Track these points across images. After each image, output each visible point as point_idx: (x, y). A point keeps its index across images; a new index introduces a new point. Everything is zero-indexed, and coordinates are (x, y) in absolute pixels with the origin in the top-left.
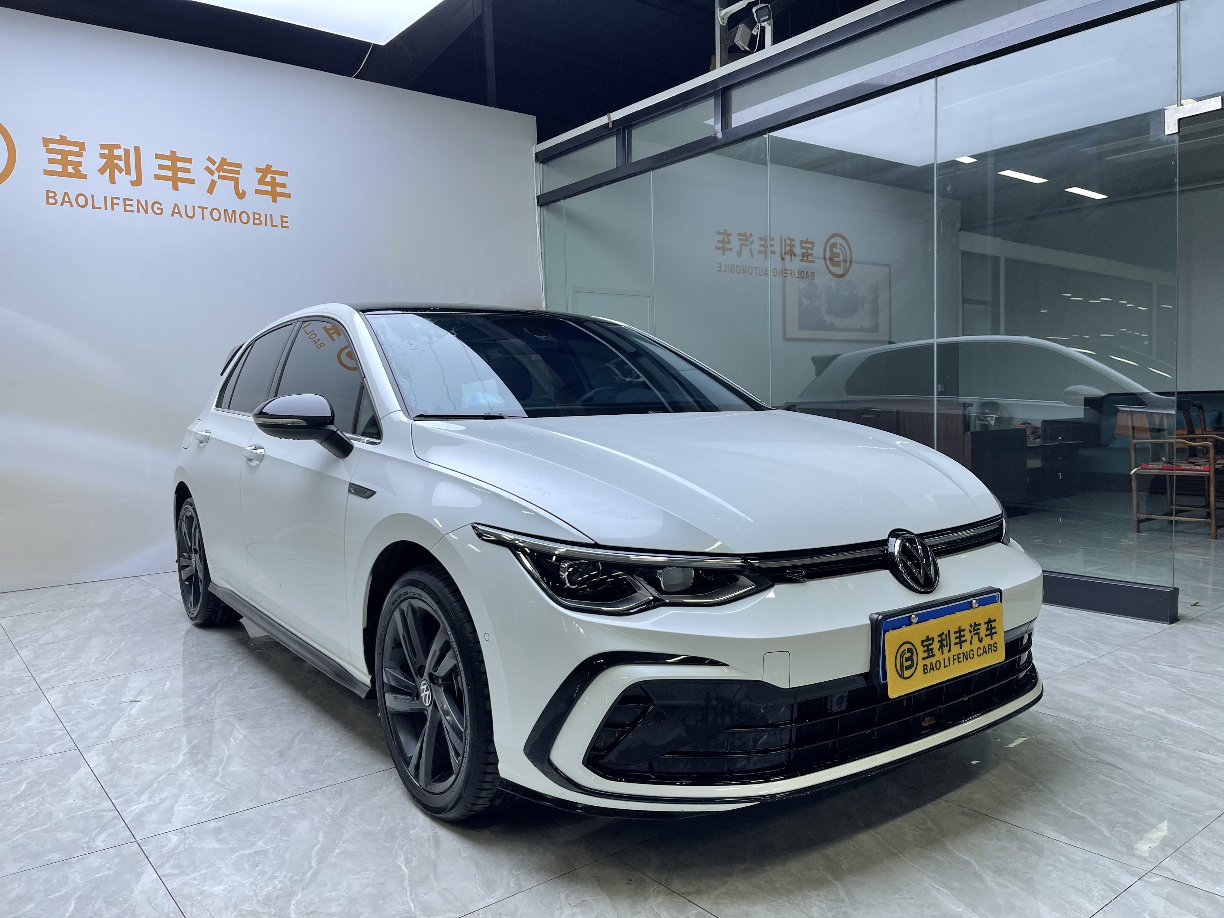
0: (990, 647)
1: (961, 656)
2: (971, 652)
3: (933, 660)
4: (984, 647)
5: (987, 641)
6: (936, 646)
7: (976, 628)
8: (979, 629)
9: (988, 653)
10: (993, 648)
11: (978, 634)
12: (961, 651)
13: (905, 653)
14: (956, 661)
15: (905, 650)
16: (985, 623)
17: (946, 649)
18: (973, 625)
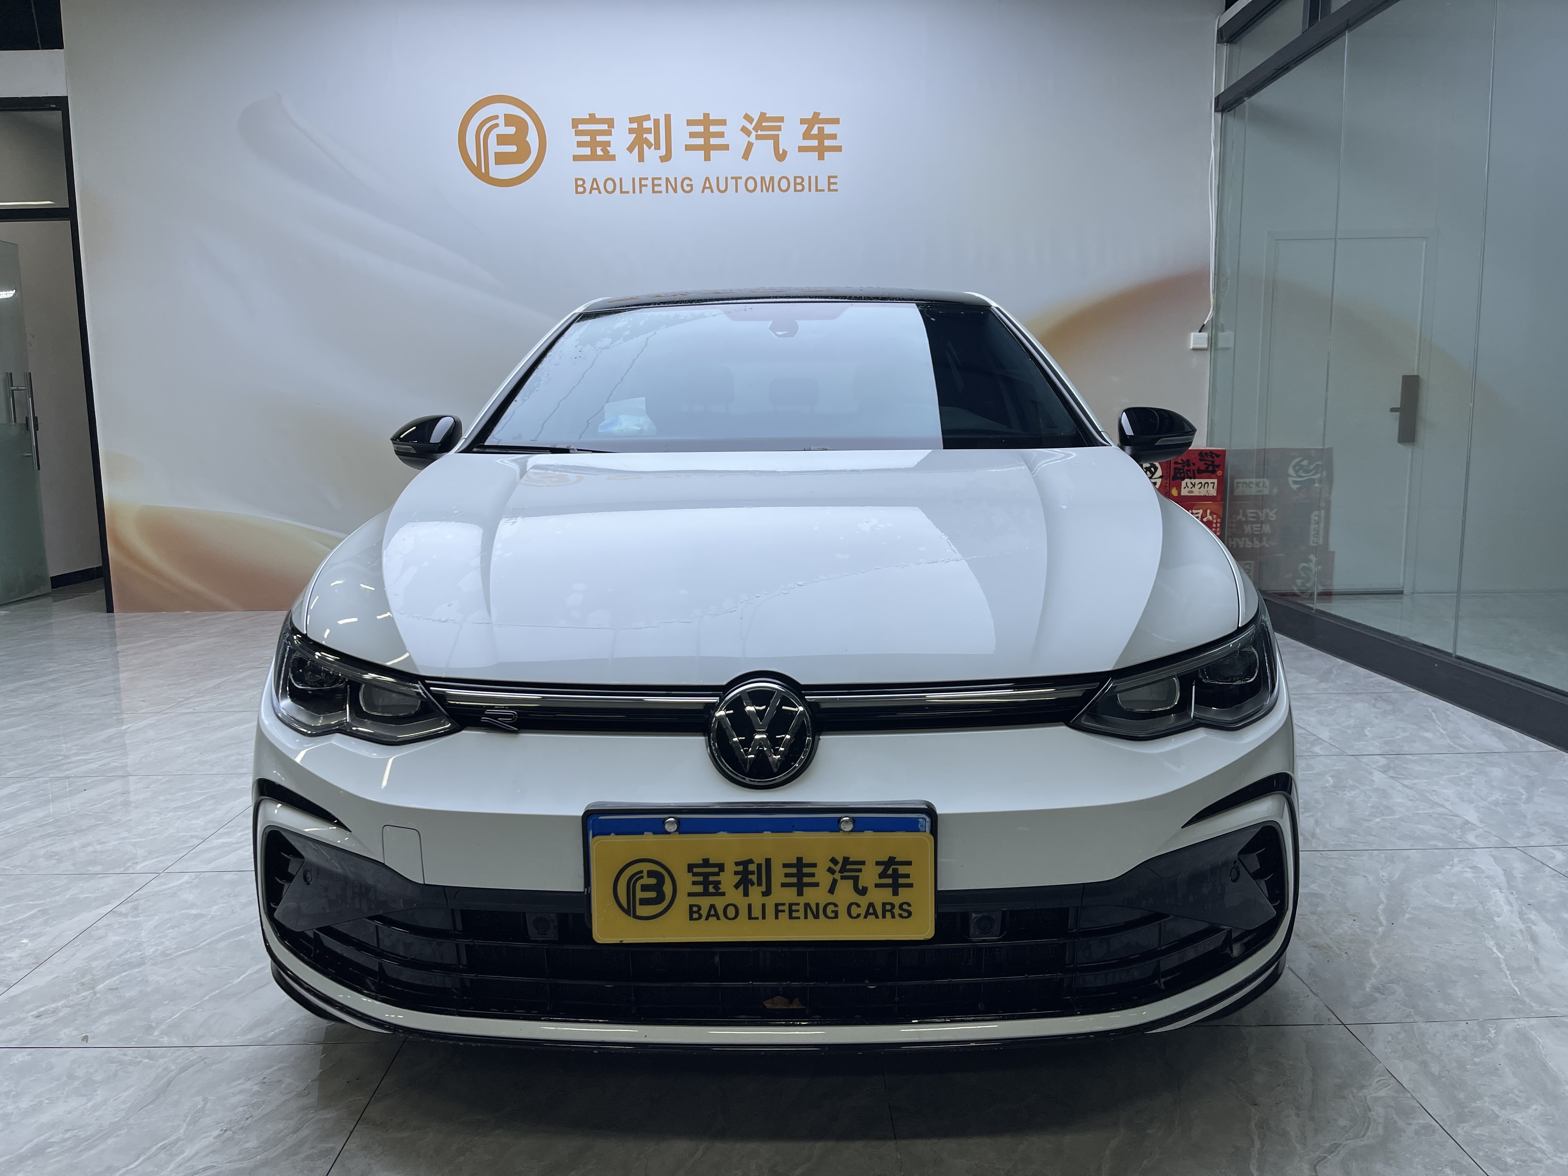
0: (888, 907)
1: (801, 908)
2: (830, 908)
3: (720, 903)
4: (871, 905)
5: (880, 896)
6: (728, 879)
7: (848, 867)
8: (860, 870)
9: (880, 915)
10: (897, 911)
11: (856, 880)
12: (802, 900)
13: (642, 877)
14: (783, 916)
15: (641, 872)
16: (878, 863)
17: (756, 892)
18: (841, 861)
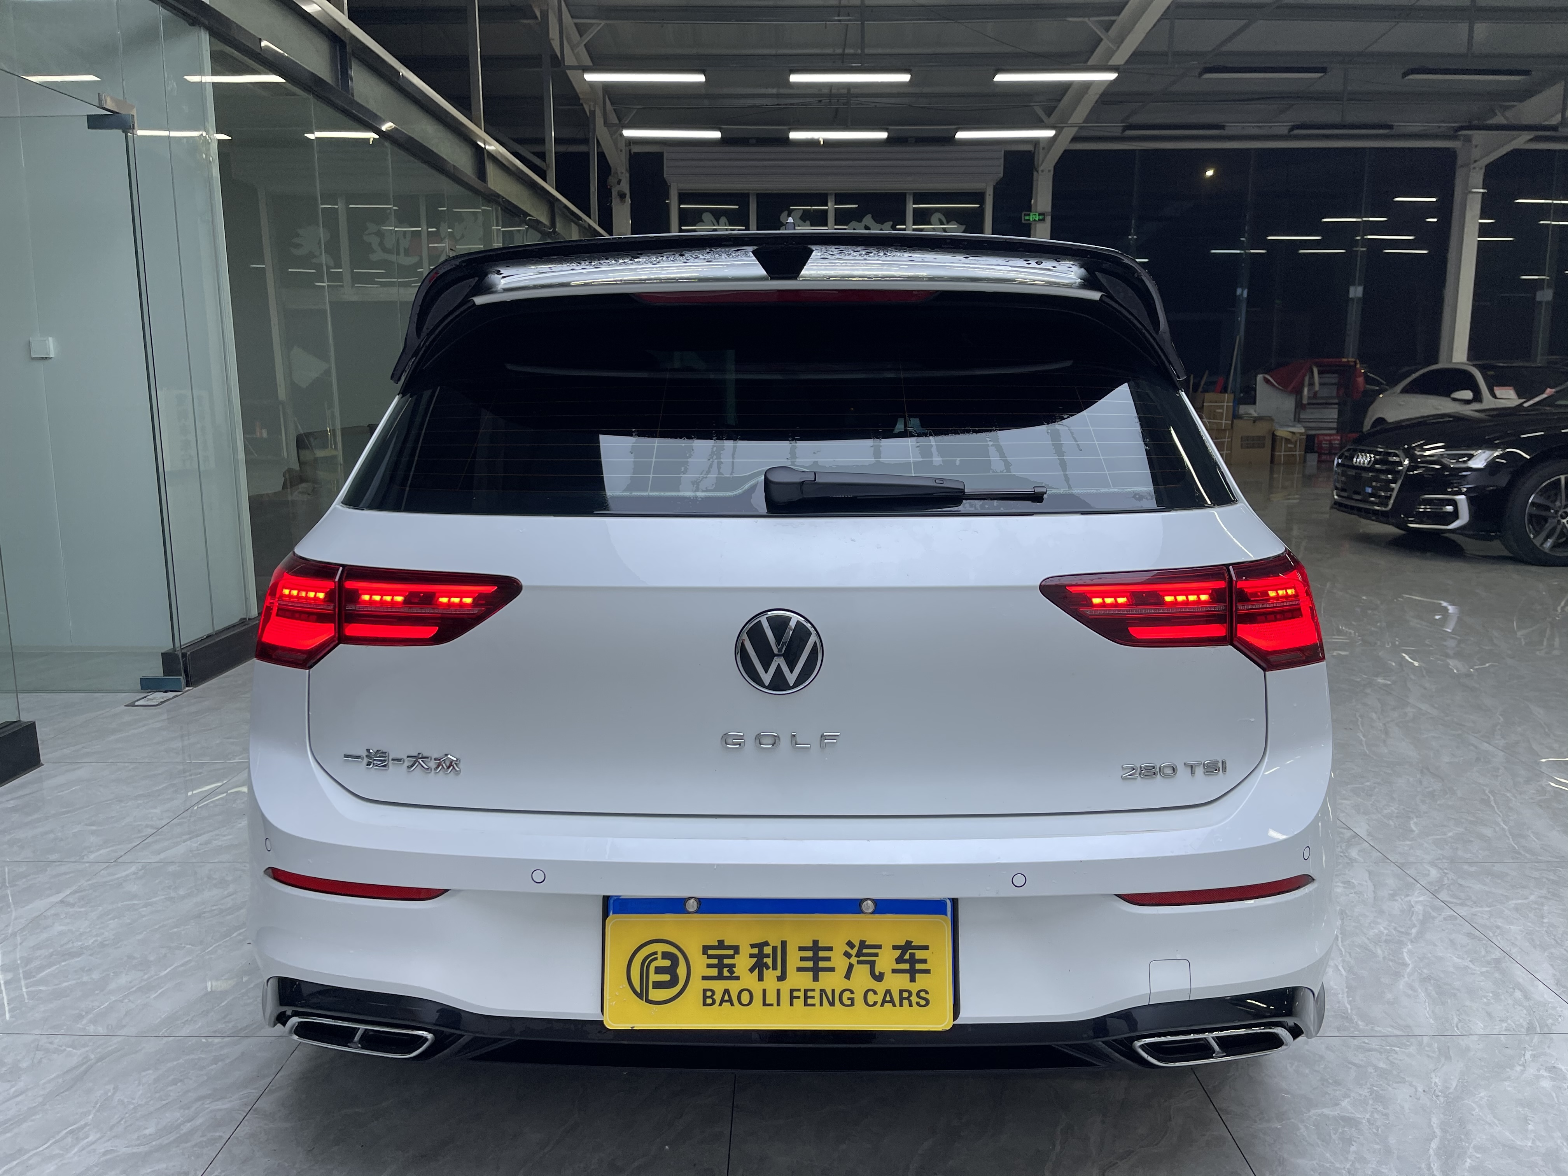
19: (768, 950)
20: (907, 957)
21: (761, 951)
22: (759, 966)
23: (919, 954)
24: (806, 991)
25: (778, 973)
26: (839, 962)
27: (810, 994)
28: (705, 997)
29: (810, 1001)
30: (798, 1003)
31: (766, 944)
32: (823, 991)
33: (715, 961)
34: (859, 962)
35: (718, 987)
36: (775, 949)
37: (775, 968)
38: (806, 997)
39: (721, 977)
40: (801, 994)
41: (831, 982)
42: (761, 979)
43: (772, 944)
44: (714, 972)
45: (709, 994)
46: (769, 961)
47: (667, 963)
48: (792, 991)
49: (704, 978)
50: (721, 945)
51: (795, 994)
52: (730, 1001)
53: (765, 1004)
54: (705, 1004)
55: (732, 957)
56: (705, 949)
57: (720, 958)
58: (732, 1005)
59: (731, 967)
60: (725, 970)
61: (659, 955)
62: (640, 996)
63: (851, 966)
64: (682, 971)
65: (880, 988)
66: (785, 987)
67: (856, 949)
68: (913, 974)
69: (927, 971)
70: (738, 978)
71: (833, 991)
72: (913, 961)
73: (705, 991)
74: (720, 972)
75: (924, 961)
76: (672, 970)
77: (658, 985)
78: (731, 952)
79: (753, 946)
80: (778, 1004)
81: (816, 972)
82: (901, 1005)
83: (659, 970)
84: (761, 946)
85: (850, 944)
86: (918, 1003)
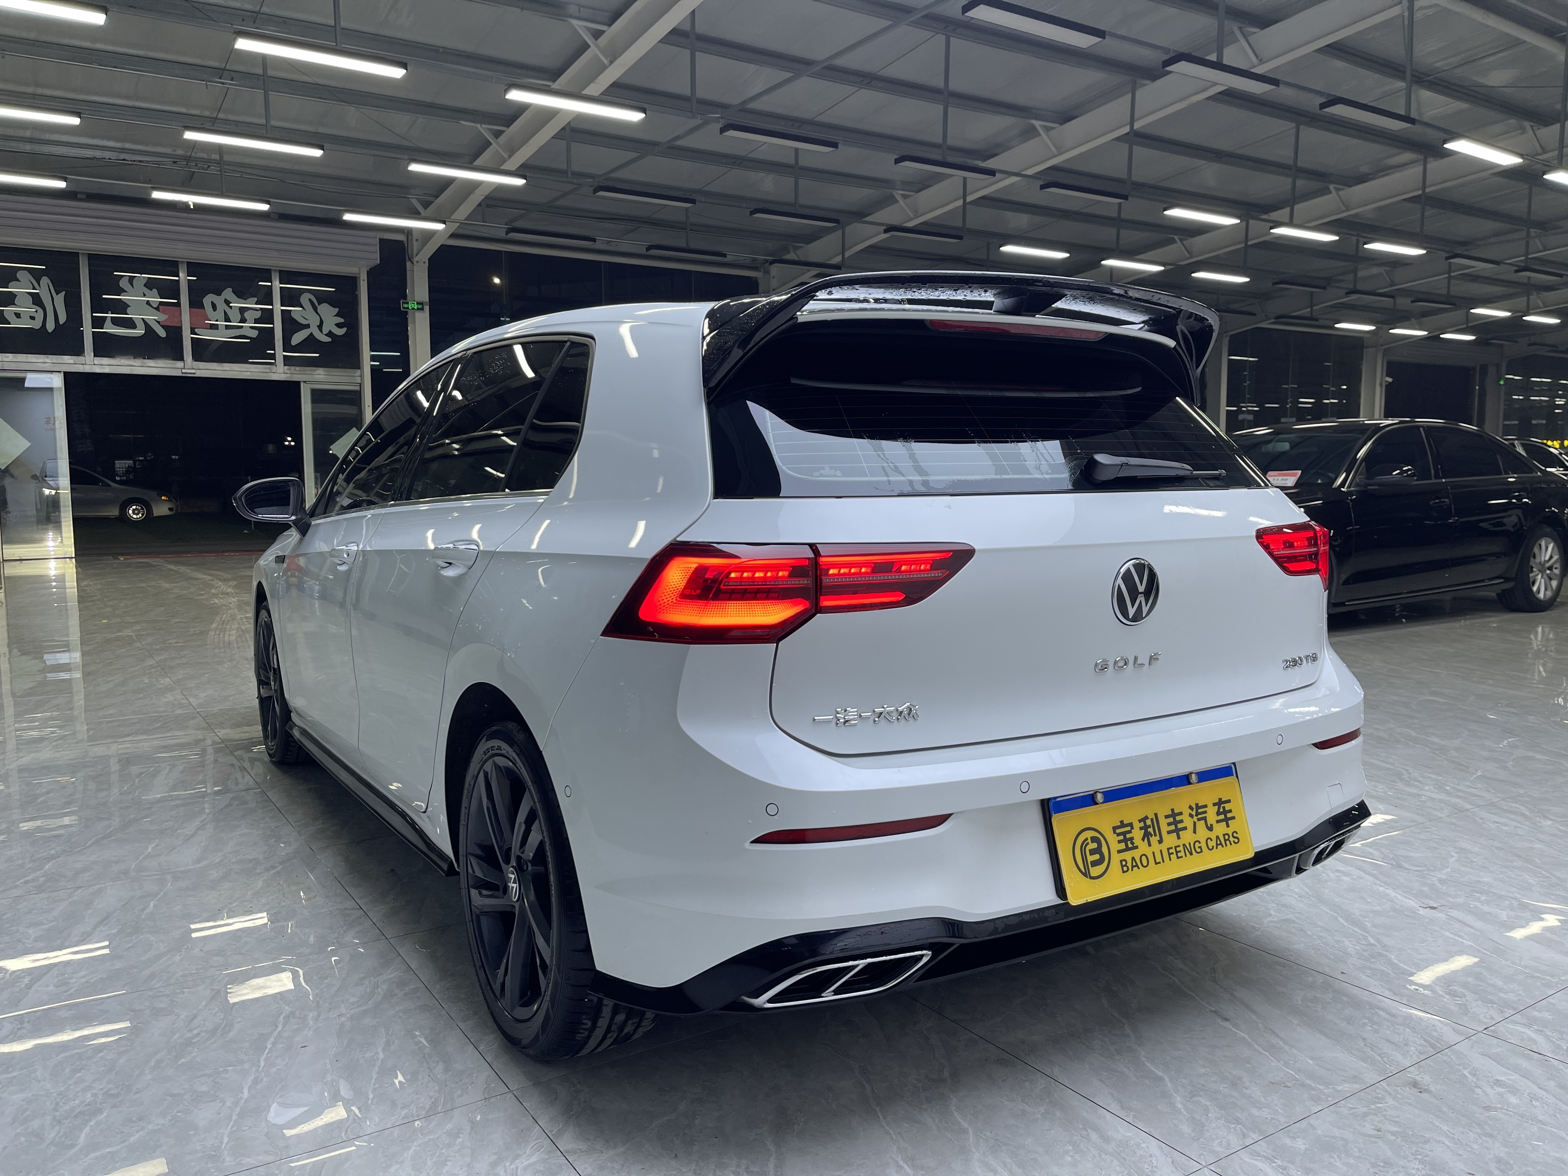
19: (1149, 822)
20: (1221, 810)
21: (1145, 823)
22: (1147, 836)
23: (1228, 807)
24: (1176, 847)
25: (1158, 838)
26: (1188, 822)
27: (1178, 849)
28: (1122, 866)
29: (1179, 855)
30: (1174, 857)
31: (1146, 818)
32: (1184, 845)
33: (1122, 837)
34: (1199, 820)
35: (1128, 856)
36: (1152, 820)
37: (1155, 835)
38: (1177, 852)
39: (1127, 849)
40: (1173, 851)
41: (1187, 837)
42: (1150, 845)
43: (1150, 817)
44: (1122, 846)
45: (1124, 863)
46: (1151, 830)
47: (1095, 845)
48: (1168, 849)
49: (1119, 852)
50: (1122, 825)
51: (1171, 851)
52: (1137, 866)
53: (1156, 863)
54: (1124, 872)
55: (1130, 832)
56: (1115, 829)
57: (1124, 834)
58: (1139, 868)
59: (1132, 839)
60: (1129, 842)
61: (1089, 841)
62: (1085, 875)
63: (1195, 823)
64: (1105, 849)
65: (1213, 835)
66: (1164, 847)
67: (1195, 810)
68: (1227, 820)
69: (1233, 818)
70: (1137, 847)
71: (1190, 844)
72: (1225, 812)
73: (1121, 861)
74: (1127, 845)
75: (1230, 811)
76: (1098, 851)
77: (1095, 864)
78: (1129, 828)
79: (1140, 821)
80: (1163, 862)
81: (1177, 831)
82: (1226, 845)
83: (1092, 852)
84: (1144, 820)
85: (1191, 808)
86: (1234, 842)
